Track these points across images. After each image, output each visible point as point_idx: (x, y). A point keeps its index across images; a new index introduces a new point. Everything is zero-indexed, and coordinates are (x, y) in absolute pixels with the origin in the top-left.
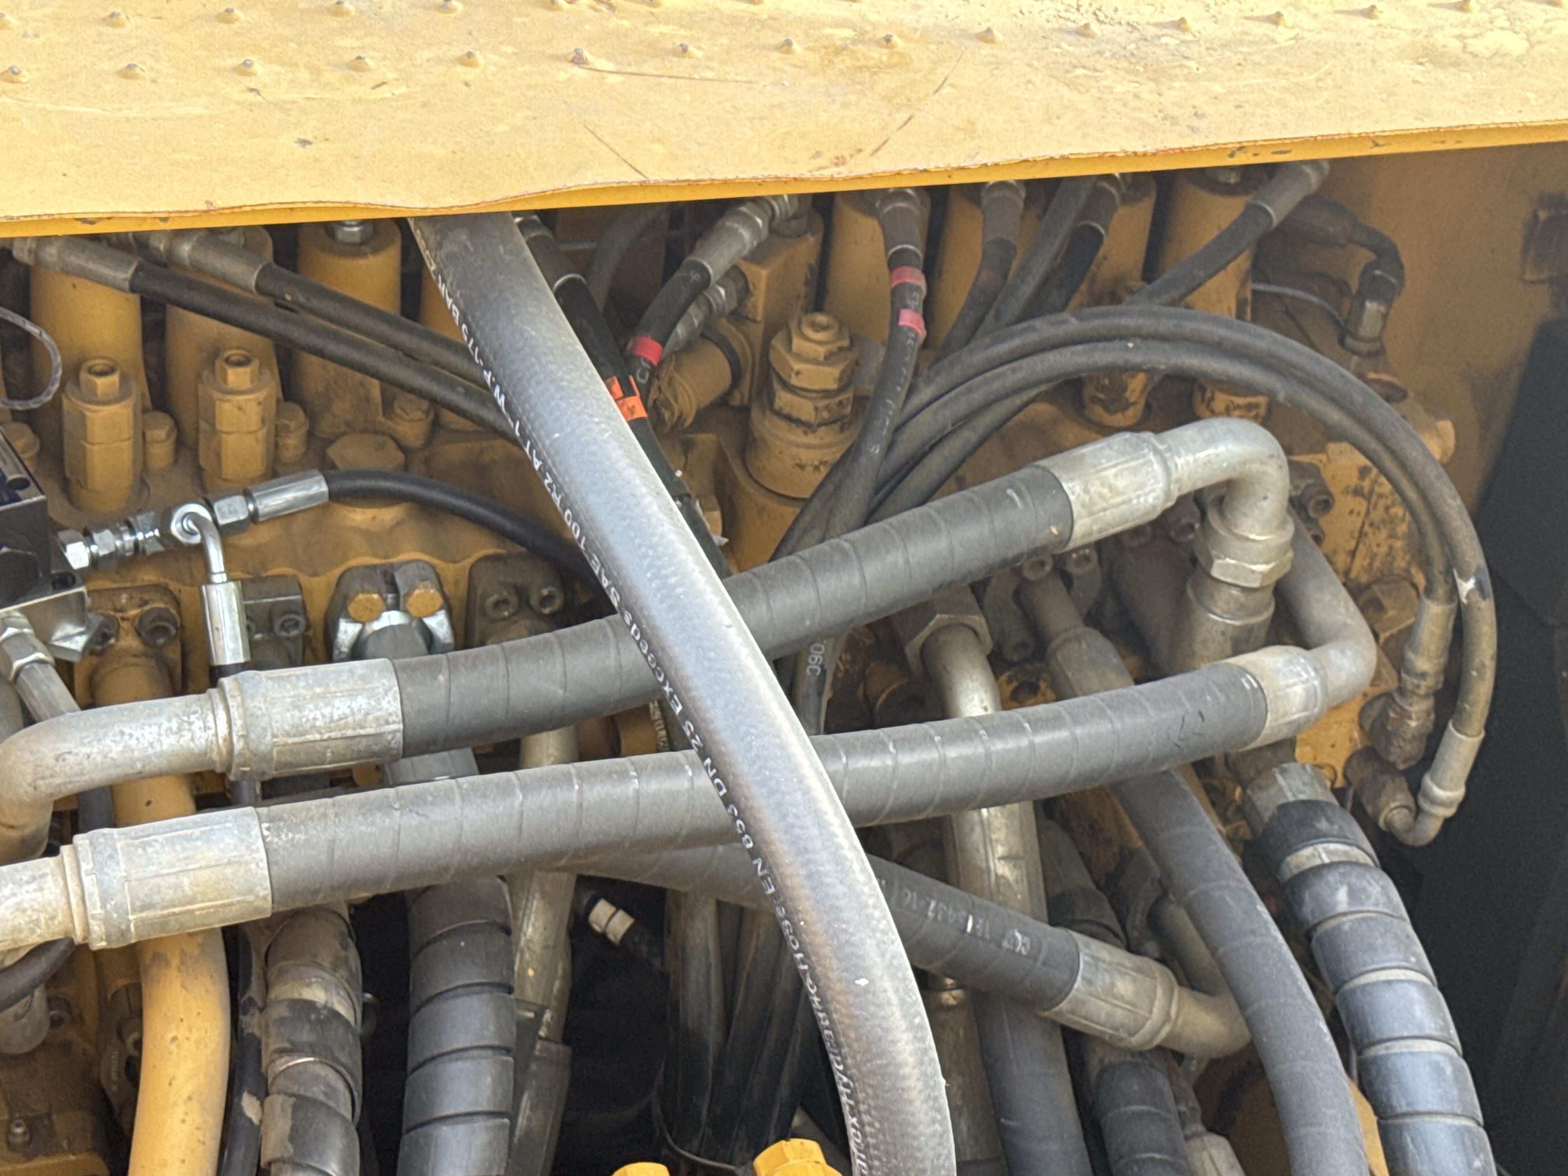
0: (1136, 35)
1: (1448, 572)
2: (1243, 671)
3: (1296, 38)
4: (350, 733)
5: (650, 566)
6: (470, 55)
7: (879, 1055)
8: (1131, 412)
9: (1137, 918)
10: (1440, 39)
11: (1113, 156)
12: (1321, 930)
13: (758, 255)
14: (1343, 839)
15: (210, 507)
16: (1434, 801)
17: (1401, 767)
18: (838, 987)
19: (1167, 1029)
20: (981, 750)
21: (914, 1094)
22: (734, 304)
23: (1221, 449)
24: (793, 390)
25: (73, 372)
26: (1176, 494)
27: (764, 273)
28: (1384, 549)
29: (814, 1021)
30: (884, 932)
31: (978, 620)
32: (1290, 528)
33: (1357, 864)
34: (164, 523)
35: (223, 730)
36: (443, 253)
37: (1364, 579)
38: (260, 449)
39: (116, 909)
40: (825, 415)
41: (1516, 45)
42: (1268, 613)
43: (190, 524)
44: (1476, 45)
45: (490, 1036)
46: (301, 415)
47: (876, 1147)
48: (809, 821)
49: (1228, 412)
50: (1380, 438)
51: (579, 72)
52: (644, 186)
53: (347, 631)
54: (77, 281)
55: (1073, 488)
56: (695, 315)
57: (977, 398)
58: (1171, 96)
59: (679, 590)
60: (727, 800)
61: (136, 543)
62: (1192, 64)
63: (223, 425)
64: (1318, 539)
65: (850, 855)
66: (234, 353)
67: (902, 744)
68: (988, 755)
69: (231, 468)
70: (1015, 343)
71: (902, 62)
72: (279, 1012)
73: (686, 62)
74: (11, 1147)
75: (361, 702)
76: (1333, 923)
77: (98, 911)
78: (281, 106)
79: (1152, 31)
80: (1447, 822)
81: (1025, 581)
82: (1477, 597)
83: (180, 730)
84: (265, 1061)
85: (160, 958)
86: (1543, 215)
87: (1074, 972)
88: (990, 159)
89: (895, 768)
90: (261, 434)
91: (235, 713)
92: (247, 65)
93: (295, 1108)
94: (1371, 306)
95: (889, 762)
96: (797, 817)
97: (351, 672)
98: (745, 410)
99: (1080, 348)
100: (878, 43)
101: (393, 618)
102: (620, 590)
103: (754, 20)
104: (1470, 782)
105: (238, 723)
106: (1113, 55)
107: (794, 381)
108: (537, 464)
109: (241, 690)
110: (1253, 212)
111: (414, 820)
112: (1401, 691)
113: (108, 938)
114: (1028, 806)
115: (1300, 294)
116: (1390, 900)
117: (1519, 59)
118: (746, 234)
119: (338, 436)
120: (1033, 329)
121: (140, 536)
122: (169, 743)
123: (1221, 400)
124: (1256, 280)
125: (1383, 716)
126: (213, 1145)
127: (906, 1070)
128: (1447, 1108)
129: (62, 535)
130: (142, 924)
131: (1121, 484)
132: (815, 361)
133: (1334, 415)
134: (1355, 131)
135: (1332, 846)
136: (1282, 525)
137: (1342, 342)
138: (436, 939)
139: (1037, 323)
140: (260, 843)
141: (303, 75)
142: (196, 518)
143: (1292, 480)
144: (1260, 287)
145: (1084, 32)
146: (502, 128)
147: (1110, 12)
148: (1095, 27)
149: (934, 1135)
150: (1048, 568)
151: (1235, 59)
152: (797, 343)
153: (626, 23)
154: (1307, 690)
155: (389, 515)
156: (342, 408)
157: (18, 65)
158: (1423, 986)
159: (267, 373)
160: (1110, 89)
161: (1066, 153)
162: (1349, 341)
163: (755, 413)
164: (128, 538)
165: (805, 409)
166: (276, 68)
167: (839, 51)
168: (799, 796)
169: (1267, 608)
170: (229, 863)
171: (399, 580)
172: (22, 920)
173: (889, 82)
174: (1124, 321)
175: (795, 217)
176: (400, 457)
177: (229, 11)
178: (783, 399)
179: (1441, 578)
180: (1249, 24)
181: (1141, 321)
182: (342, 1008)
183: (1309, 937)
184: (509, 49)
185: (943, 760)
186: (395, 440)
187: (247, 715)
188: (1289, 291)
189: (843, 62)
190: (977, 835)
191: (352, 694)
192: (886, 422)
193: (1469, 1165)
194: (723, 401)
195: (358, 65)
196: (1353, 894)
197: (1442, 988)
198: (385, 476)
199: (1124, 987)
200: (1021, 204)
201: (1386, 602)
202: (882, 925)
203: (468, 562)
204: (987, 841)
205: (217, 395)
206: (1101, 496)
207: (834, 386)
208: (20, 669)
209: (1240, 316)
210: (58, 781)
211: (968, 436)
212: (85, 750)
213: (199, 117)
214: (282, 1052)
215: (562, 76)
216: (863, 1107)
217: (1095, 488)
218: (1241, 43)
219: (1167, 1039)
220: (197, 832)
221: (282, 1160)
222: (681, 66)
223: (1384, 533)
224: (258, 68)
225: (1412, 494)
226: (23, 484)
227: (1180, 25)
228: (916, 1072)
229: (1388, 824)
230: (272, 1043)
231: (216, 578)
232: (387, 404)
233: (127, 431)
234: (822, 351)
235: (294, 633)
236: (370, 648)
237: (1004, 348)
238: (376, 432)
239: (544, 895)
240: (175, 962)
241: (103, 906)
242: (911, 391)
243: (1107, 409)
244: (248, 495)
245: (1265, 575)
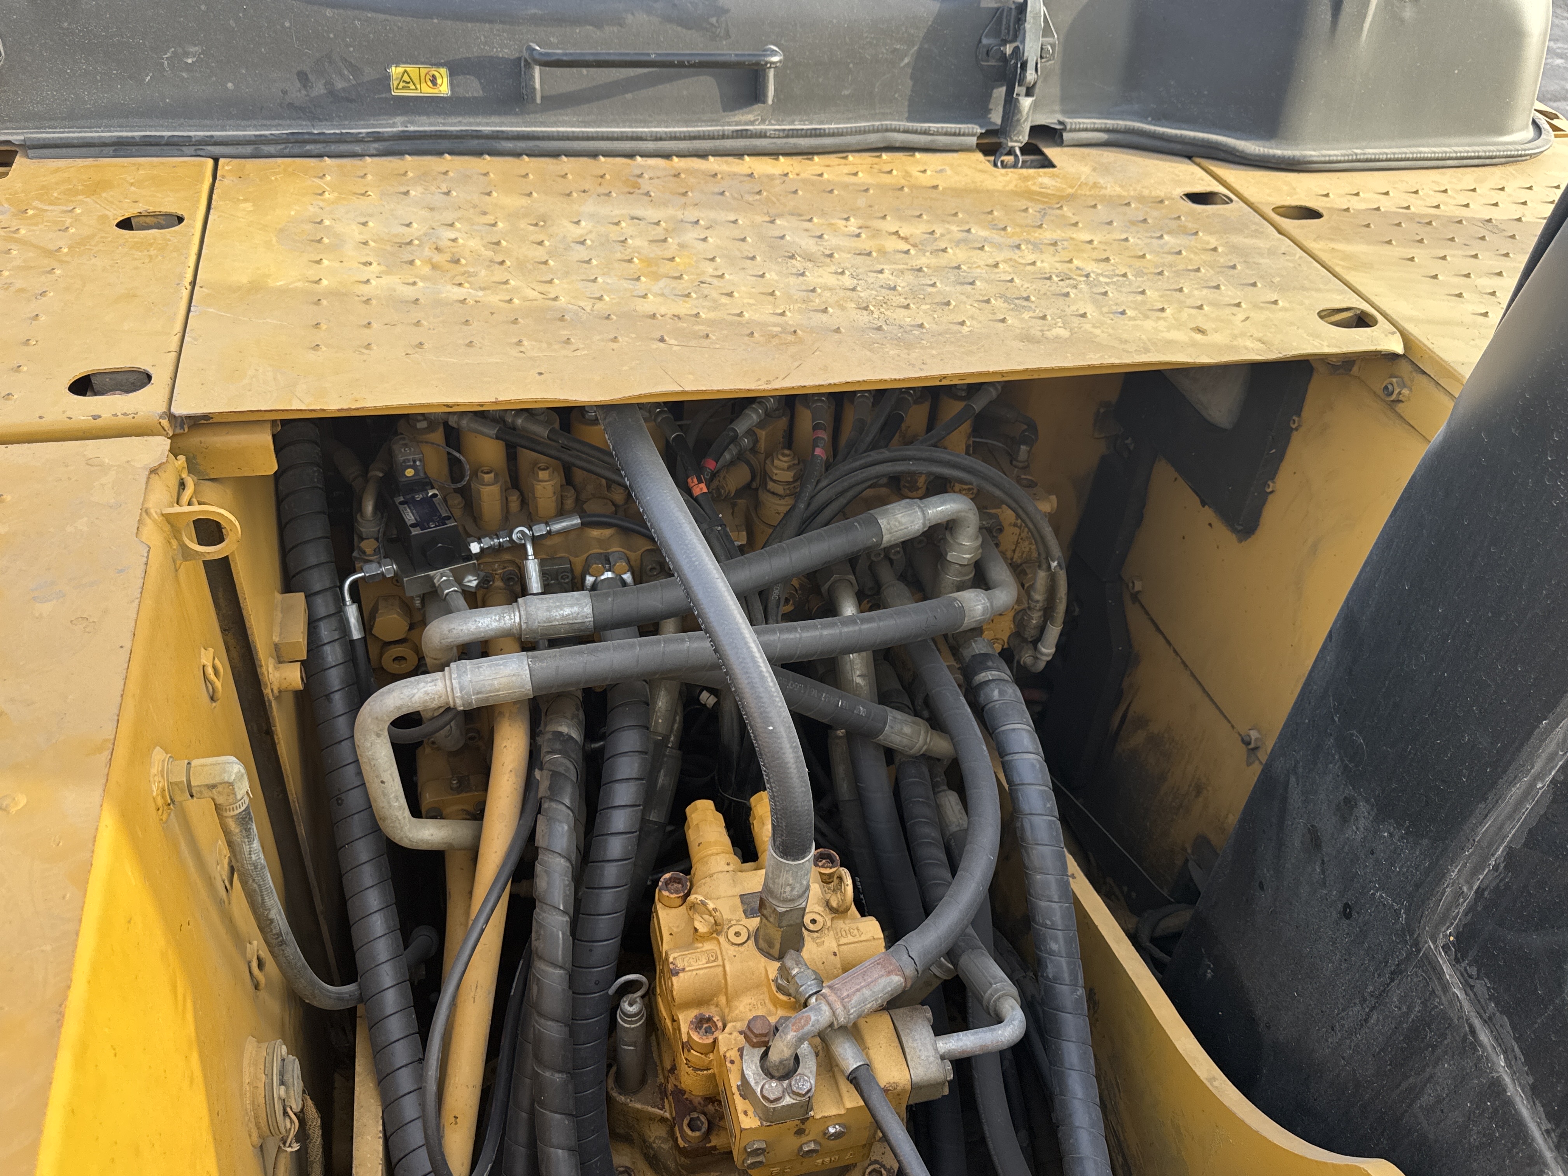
0: (902, 330)
1: (1047, 559)
2: (955, 599)
3: (970, 331)
4: (571, 622)
5: (685, 553)
6: (616, 338)
7: (778, 759)
8: (920, 492)
9: (919, 702)
10: (1032, 331)
11: (886, 381)
12: (987, 707)
13: (761, 425)
14: (998, 669)
15: (530, 529)
16: (1042, 654)
17: (1030, 640)
18: (760, 730)
19: (925, 747)
20: (838, 631)
21: (793, 775)
22: (752, 445)
23: (948, 506)
24: (774, 481)
25: (475, 474)
26: (929, 525)
27: (764, 433)
28: (1027, 549)
29: (753, 744)
30: (780, 707)
31: (852, 577)
32: (980, 540)
33: (1004, 680)
34: (510, 535)
35: (517, 620)
36: (607, 421)
37: (1019, 561)
38: (554, 505)
39: (466, 694)
40: (788, 492)
41: (1065, 333)
42: (972, 575)
43: (520, 535)
44: (1048, 334)
45: (638, 748)
46: (573, 491)
47: (777, 797)
48: (748, 660)
49: (960, 492)
50: (1017, 502)
51: (662, 345)
52: (683, 392)
53: (590, 580)
54: (476, 435)
55: (883, 522)
56: (734, 450)
57: (846, 484)
58: (914, 355)
59: (697, 563)
60: (716, 651)
61: (500, 543)
62: (924, 342)
63: (538, 495)
64: (997, 545)
65: (767, 675)
66: (542, 465)
67: (803, 628)
68: (841, 633)
69: (542, 512)
70: (862, 461)
71: (801, 341)
72: (549, 736)
73: (708, 341)
74: (452, 789)
75: (576, 609)
76: (992, 704)
77: (459, 694)
78: (532, 359)
79: (909, 328)
80: (1048, 662)
81: (873, 561)
82: (1058, 569)
83: (499, 620)
84: (542, 755)
85: (501, 714)
86: (1102, 410)
87: (885, 723)
88: (832, 381)
89: (800, 638)
90: (554, 498)
91: (523, 613)
92: (520, 341)
93: (552, 776)
94: (1023, 448)
95: (798, 636)
96: (744, 659)
97: (572, 596)
98: (757, 489)
99: (890, 464)
100: (791, 333)
101: (609, 575)
102: (673, 563)
103: (740, 323)
104: (1057, 646)
105: (524, 617)
106: (891, 339)
107: (775, 478)
108: (641, 510)
109: (526, 604)
110: (968, 407)
111: (593, 658)
112: (1029, 608)
113: (463, 705)
114: (870, 653)
115: (995, 443)
116: (1016, 695)
117: (1066, 340)
118: (754, 417)
119: (589, 500)
120: (870, 456)
121: (501, 540)
122: (495, 625)
123: (958, 486)
124: (974, 437)
125: (1022, 619)
126: (521, 790)
127: (789, 765)
128: (1036, 782)
129: (469, 539)
130: (477, 700)
131: (904, 520)
132: (783, 470)
133: (998, 493)
134: (991, 370)
135: (993, 672)
136: (977, 538)
137: (1011, 462)
138: (617, 707)
139: (872, 453)
140: (527, 667)
141: (544, 345)
142: (522, 532)
143: (980, 520)
144: (977, 440)
145: (879, 329)
146: (626, 368)
147: (892, 321)
148: (885, 327)
149: (802, 792)
150: (882, 556)
151: (943, 340)
152: (776, 462)
153: (685, 325)
154: (984, 608)
155: (607, 532)
156: (590, 488)
157: (423, 341)
158: (1029, 731)
159: (556, 474)
160: (888, 352)
161: (865, 379)
162: (1014, 463)
163: (760, 492)
164: (496, 541)
165: (780, 489)
166: (533, 343)
167: (774, 336)
168: (745, 650)
169: (971, 573)
170: (514, 675)
171: (611, 559)
172: (427, 698)
173: (793, 349)
174: (908, 453)
175: (776, 410)
176: (613, 508)
177: (516, 319)
178: (771, 485)
179: (1044, 561)
180: (952, 325)
181: (915, 453)
182: (575, 734)
183: (983, 709)
184: (633, 336)
185: (821, 635)
186: (612, 501)
187: (527, 614)
188: (989, 441)
189: (775, 341)
190: (848, 667)
191: (572, 606)
192: (806, 495)
193: (1045, 805)
194: (748, 486)
195: (568, 341)
196: (1001, 693)
197: (1037, 732)
198: (604, 516)
199: (907, 730)
200: (870, 404)
201: (1028, 571)
202: (780, 704)
203: (640, 552)
204: (853, 669)
205: (535, 482)
206: (895, 526)
207: (791, 480)
208: (447, 594)
209: (967, 453)
210: (450, 640)
211: (842, 501)
212: (460, 628)
213: (497, 363)
214: (549, 753)
215: (654, 346)
216: (772, 780)
217: (892, 523)
218: (947, 333)
219: (926, 750)
220: (501, 662)
221: (545, 797)
222: (706, 342)
223: (1027, 543)
224: (525, 343)
225: (1031, 526)
226: (449, 518)
227: (921, 326)
228: (794, 766)
229: (1025, 663)
230: (544, 749)
231: (530, 558)
232: (609, 488)
233: (498, 497)
234: (786, 465)
235: (567, 580)
236: (599, 586)
237: (857, 464)
238: (604, 498)
239: (666, 689)
240: (507, 715)
241: (461, 692)
242: (818, 482)
243: (910, 491)
244: (547, 524)
245: (969, 559)
